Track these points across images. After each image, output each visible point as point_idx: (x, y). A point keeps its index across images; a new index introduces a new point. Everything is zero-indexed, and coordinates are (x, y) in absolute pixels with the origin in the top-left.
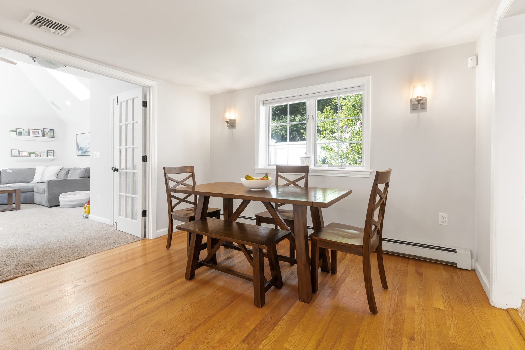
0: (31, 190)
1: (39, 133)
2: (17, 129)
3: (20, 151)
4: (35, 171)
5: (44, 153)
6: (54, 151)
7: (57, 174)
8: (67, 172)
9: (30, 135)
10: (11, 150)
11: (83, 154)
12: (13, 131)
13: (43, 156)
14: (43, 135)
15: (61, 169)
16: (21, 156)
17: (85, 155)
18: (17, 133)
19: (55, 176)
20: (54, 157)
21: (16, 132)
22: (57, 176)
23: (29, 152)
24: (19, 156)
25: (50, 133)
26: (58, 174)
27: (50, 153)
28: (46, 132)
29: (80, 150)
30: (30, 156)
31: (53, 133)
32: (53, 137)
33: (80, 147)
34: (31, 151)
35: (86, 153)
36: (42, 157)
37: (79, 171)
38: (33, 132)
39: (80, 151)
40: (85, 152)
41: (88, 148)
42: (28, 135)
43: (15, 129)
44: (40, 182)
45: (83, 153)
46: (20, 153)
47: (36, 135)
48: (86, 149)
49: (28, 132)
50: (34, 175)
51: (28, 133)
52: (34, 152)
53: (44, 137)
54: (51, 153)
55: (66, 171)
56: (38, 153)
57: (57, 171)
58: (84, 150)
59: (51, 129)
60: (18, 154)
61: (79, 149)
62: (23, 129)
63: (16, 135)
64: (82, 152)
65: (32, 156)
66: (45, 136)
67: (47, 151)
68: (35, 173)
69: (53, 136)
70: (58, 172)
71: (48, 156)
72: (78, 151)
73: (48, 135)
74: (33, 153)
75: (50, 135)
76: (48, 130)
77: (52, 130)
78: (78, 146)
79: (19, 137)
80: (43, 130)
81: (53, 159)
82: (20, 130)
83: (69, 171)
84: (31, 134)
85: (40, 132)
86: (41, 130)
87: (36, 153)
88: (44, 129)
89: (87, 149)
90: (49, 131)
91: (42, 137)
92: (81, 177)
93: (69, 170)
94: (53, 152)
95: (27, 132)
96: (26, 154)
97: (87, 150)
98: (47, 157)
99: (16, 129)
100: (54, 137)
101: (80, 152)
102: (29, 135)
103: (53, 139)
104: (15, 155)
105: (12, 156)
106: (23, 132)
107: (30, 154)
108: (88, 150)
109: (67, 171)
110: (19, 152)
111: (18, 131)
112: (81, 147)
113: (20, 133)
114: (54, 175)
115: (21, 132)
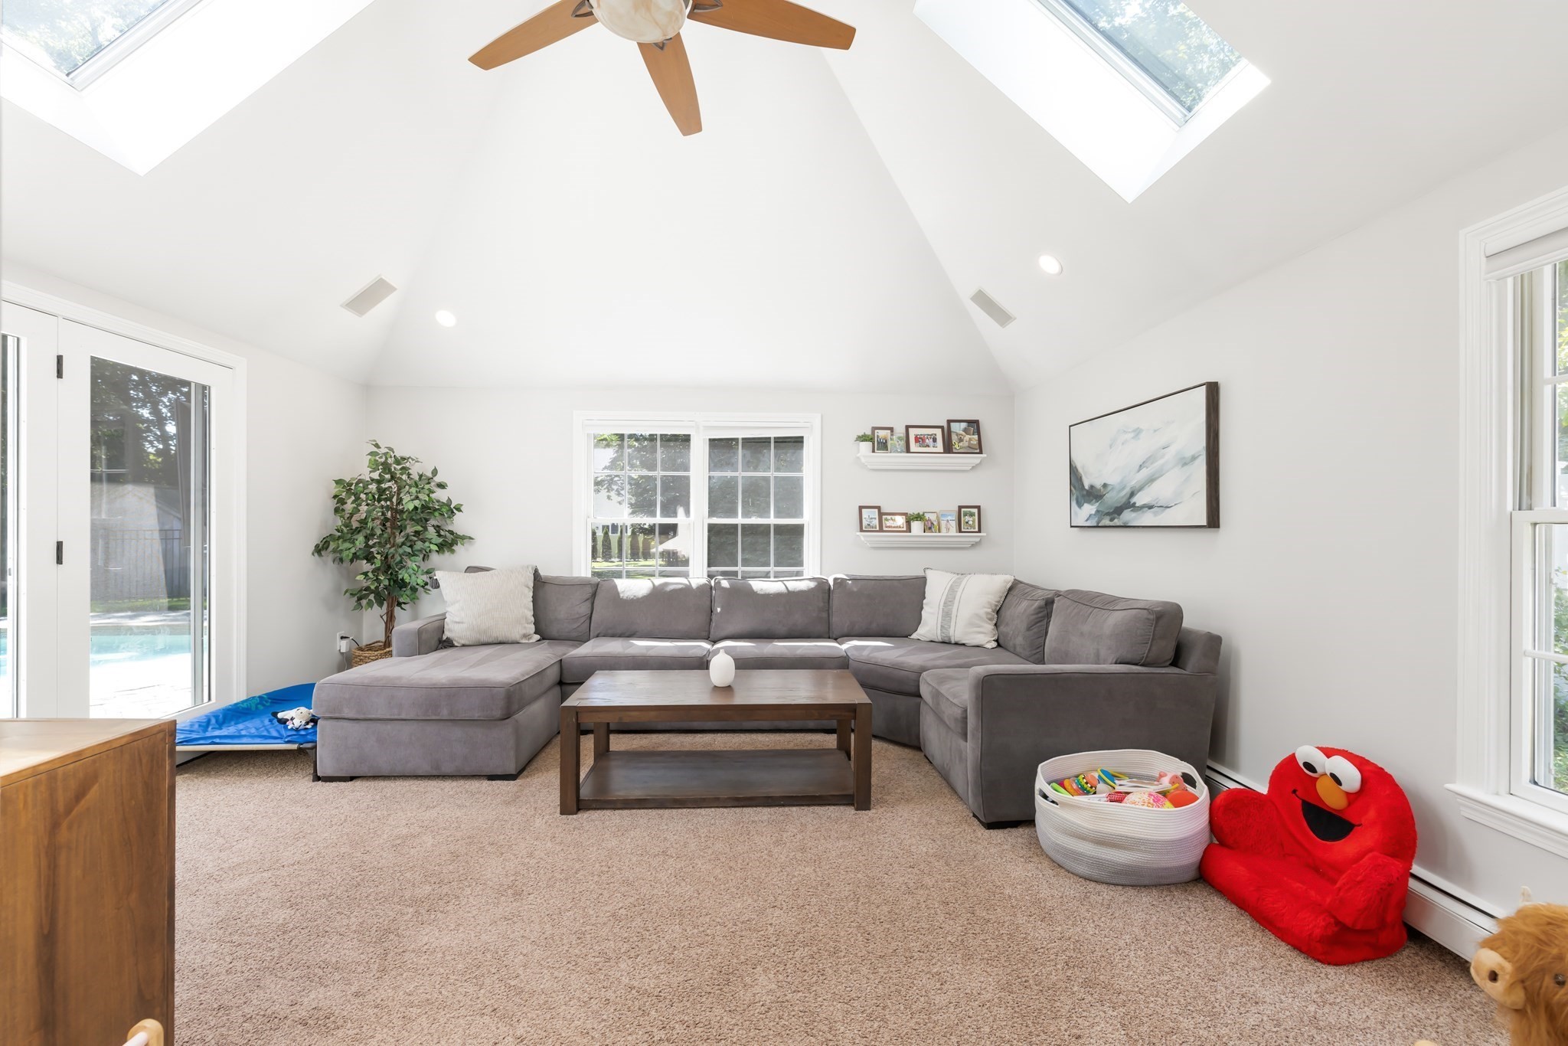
0: (913, 689)
1: (935, 440)
2: (876, 431)
3: (883, 510)
4: (924, 593)
5: (949, 518)
6: (978, 508)
7: (998, 612)
8: (1040, 607)
9: (911, 451)
10: (861, 508)
11: (1106, 522)
12: (863, 438)
13: (948, 530)
14: (948, 448)
15: (1010, 589)
16: (885, 529)
17: (1116, 522)
18: (873, 444)
19: (990, 619)
20: (979, 531)
21: (871, 440)
22: (994, 622)
23: (905, 514)
24: (881, 530)
25: (967, 437)
26: (1002, 612)
27: (967, 518)
28: (957, 435)
29: (1089, 502)
30: (910, 532)
31: (976, 437)
32: (978, 451)
33: (1087, 487)
34: (913, 510)
35: (1128, 516)
36: (944, 533)
37: (1113, 619)
38: (917, 439)
39: (1086, 506)
40: (1118, 511)
41: (1141, 489)
42: (905, 450)
43: (869, 432)
44: (941, 640)
45: (1108, 514)
46: (884, 517)
47: (928, 446)
48: (1127, 490)
49: (905, 439)
50: (922, 608)
51: (903, 443)
52: (921, 513)
53: (949, 453)
54: (972, 515)
55: (1037, 604)
56: (933, 517)
57: (998, 599)
58: (1113, 498)
59: (970, 422)
60: (876, 522)
61: (1082, 491)
62: (891, 429)
63: (873, 451)
64: (1098, 511)
65: (917, 526)
66: (954, 451)
67: (957, 509)
68: (925, 598)
69: (978, 447)
70: (999, 602)
71: (963, 530)
72: (1080, 505)
73: (961, 444)
74: (919, 517)
75: (967, 444)
76: (962, 424)
77: (974, 425)
78: (1080, 480)
79: (881, 455)
80: (945, 425)
81: (978, 540)
82: (882, 434)
83: (1049, 603)
84: (913, 447)
85: (938, 432)
86: (942, 427)
87: (927, 516)
88: (949, 422)
89: (1132, 494)
90: (966, 430)
91: (944, 452)
92: (1129, 656)
93: (1052, 602)
94: (975, 511)
95: (901, 440)
96: (900, 521)
97: (1133, 500)
98: (960, 531)
99: (874, 429)
100: (981, 452)
101: (1089, 509)
102: (908, 450)
103: (975, 459)
104: (869, 525)
105: (861, 530)
106: (891, 439)
107: (908, 523)
108: (1140, 500)
109: (1043, 603)
110: (881, 514)
111: (878, 436)
112: (1092, 487)
113: (883, 446)
114: (987, 613)
115: (886, 441)
